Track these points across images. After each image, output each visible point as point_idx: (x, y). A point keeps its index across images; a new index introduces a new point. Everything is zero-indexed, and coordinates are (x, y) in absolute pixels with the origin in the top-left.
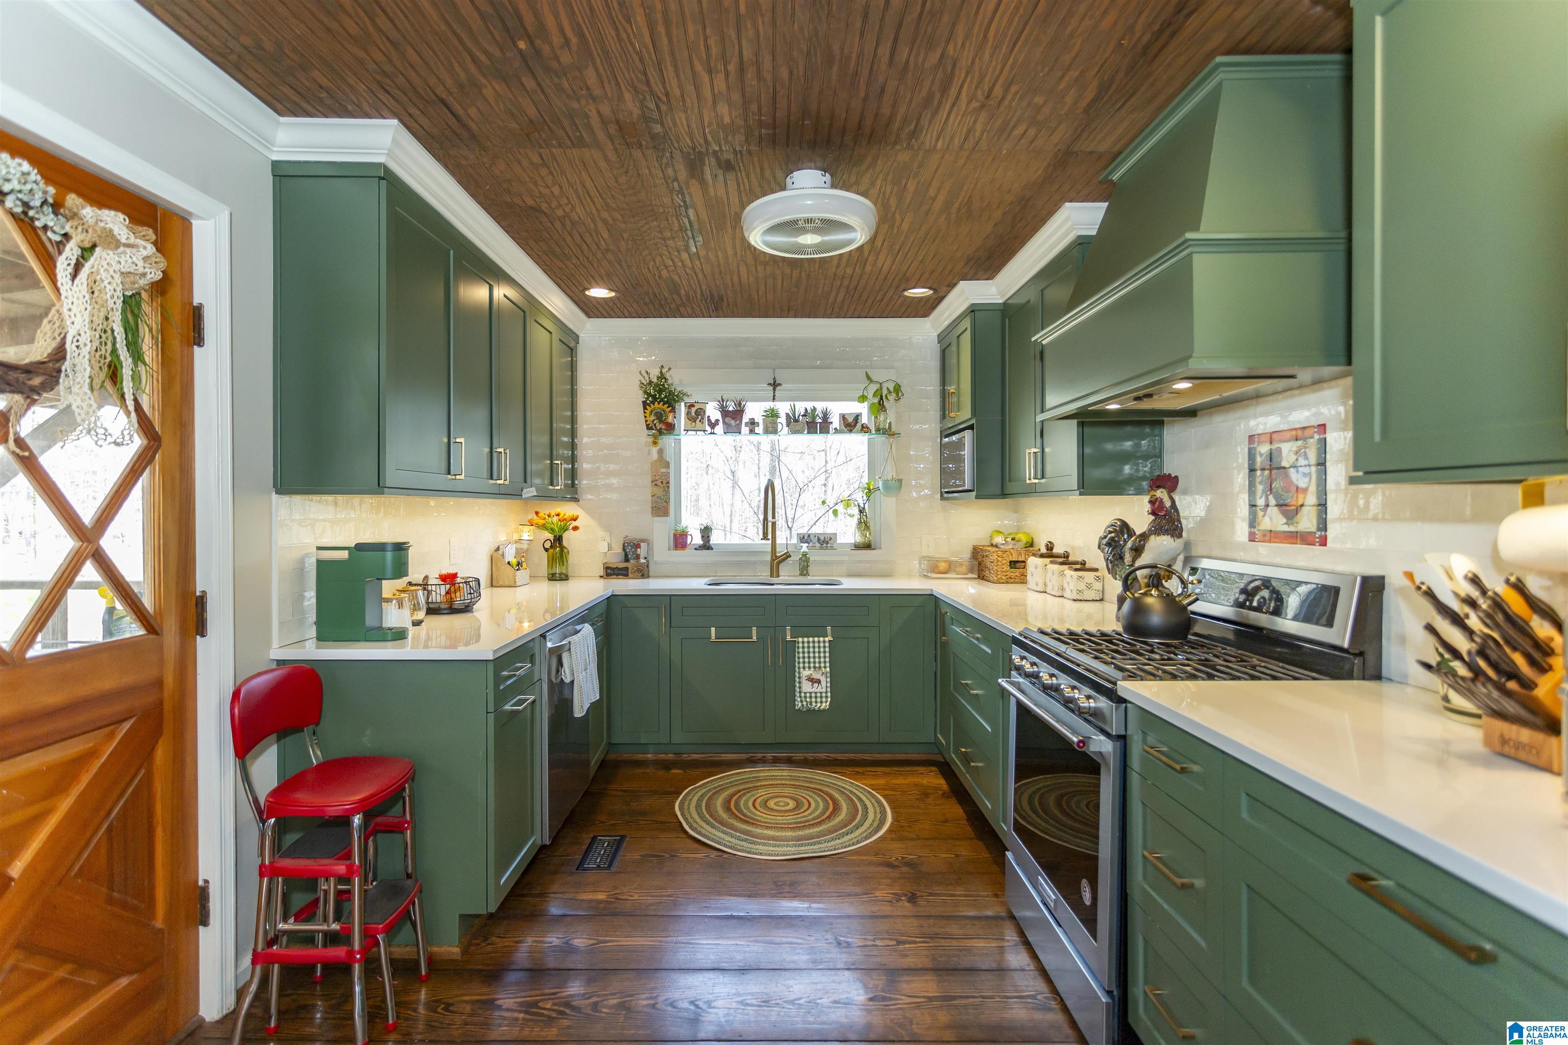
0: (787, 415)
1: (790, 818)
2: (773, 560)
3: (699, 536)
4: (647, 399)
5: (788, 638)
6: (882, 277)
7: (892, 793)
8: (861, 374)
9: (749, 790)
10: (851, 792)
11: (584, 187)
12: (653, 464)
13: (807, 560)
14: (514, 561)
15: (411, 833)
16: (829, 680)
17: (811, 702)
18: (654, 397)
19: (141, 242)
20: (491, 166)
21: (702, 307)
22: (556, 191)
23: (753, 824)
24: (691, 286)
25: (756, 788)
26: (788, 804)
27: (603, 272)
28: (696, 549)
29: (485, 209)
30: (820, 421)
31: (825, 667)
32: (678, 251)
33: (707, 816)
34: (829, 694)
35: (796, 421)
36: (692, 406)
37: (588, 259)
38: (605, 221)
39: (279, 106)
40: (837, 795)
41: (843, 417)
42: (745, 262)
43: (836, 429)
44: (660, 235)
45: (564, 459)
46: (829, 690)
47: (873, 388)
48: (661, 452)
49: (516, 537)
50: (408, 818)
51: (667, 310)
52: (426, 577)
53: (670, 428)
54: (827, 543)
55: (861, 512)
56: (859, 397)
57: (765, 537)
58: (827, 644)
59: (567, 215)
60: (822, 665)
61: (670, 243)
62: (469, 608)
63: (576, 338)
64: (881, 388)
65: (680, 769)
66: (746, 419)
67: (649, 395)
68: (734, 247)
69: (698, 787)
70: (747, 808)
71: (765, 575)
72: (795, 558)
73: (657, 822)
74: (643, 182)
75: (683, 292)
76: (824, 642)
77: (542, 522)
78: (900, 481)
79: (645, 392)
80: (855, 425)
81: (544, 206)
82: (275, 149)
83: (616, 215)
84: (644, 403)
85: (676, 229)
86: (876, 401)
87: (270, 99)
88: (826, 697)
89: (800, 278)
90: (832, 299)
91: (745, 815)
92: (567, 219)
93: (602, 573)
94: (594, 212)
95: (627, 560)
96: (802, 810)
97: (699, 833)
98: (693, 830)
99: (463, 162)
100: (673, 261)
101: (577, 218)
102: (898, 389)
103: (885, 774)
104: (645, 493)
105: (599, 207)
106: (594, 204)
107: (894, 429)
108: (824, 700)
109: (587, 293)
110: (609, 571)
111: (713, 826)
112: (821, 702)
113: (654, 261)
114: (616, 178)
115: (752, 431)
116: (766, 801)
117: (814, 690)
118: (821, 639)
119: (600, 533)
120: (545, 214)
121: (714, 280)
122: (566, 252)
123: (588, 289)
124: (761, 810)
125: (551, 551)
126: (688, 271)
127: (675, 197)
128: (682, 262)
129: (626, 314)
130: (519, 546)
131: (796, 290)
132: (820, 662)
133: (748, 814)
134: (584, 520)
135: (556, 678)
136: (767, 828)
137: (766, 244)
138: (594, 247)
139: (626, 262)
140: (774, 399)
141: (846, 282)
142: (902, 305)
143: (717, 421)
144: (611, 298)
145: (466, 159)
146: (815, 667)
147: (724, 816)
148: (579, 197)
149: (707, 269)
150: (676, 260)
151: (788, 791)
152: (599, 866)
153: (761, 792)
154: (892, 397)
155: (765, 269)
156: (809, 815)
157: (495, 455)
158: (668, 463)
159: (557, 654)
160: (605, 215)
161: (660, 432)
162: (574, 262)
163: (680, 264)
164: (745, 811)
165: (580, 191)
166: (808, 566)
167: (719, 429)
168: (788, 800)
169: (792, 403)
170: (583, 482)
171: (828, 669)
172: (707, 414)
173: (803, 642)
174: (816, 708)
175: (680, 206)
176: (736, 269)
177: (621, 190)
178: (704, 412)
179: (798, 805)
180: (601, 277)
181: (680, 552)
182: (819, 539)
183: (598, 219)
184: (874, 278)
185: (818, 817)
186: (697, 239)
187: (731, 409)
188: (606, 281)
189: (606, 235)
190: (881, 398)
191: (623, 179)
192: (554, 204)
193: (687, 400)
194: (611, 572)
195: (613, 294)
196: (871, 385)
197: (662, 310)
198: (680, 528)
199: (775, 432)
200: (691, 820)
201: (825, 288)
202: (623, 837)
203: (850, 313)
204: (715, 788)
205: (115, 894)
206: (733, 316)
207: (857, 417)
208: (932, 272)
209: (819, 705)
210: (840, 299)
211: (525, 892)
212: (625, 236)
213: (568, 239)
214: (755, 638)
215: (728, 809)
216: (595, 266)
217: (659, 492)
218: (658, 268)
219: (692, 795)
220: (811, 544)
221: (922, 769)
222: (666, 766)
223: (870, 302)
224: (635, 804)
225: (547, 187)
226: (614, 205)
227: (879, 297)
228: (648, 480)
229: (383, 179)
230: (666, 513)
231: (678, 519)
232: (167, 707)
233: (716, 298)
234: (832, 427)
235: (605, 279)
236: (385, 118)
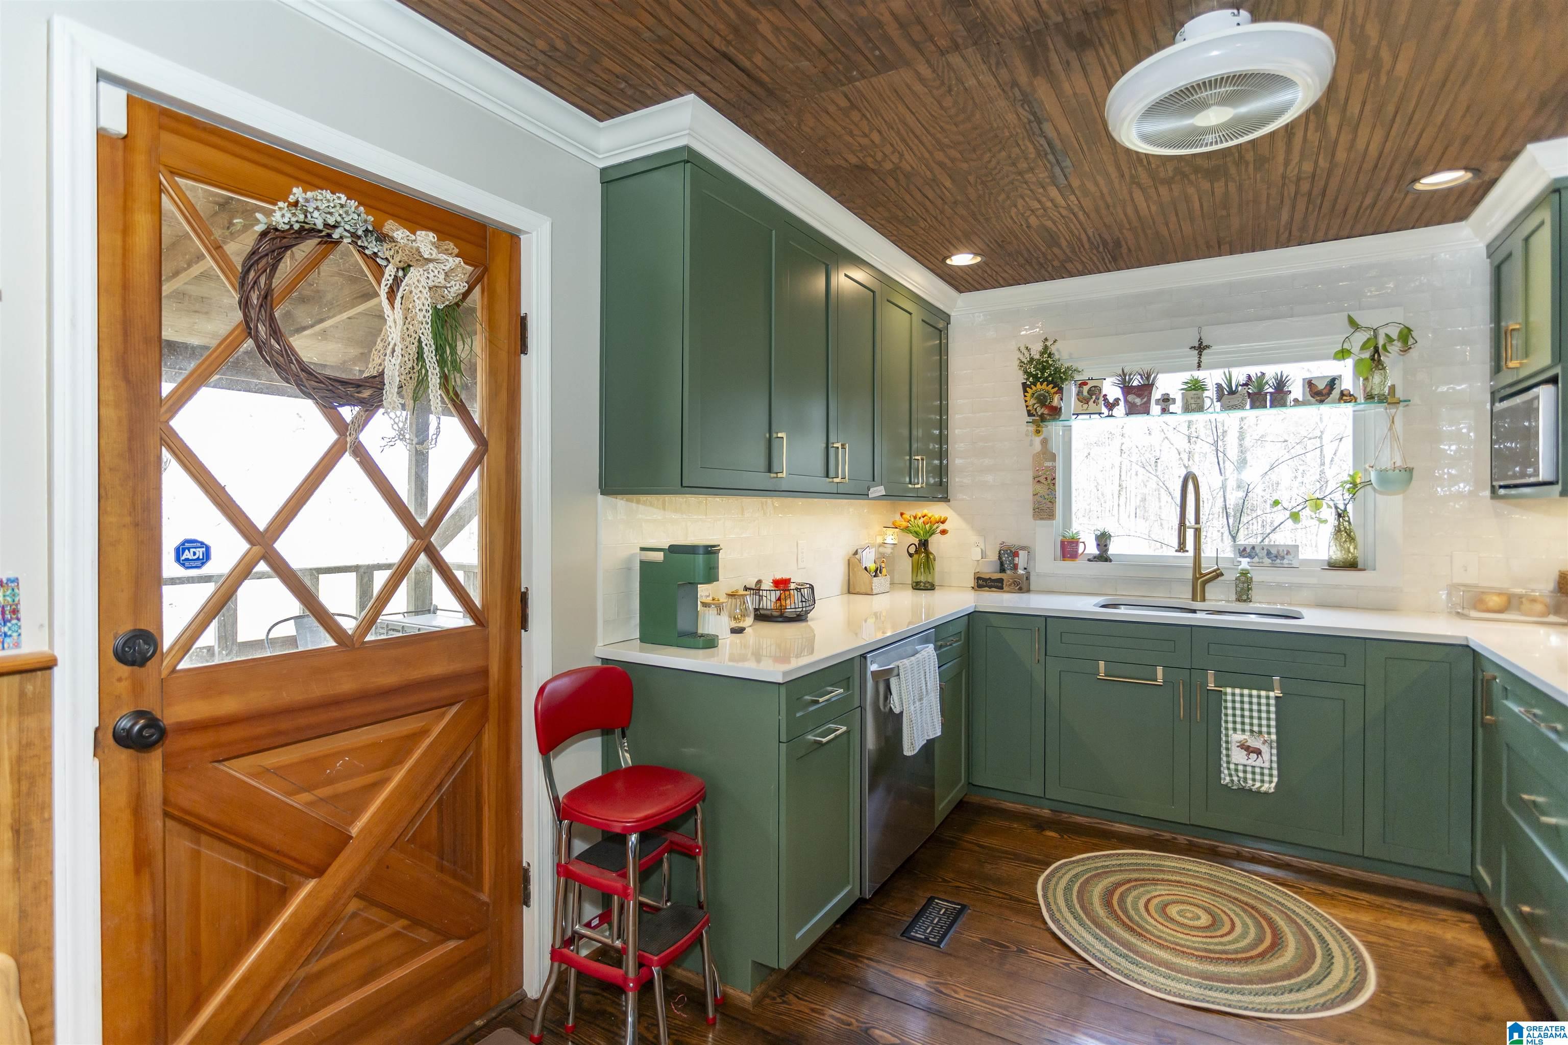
0: (1219, 386)
1: (1196, 941)
2: (1195, 579)
3: (1094, 543)
4: (1027, 379)
5: (1211, 686)
6: (1368, 165)
7: (1382, 941)
8: (1341, 319)
9: (1144, 882)
10: (1307, 923)
11: (905, 123)
12: (1036, 456)
13: (1249, 581)
14: (872, 566)
15: (704, 859)
16: (1274, 751)
17: (1245, 779)
18: (1035, 377)
19: (443, 257)
20: (799, 124)
21: (1095, 258)
22: (876, 137)
23: (1140, 935)
24: (1072, 232)
25: (1155, 882)
26: (1199, 918)
27: (959, 233)
28: (1089, 560)
29: (811, 179)
30: (1271, 390)
31: (1269, 733)
32: (1043, 187)
33: (1077, 907)
34: (1275, 772)
35: (1232, 392)
36: (1084, 383)
37: (936, 218)
38: (941, 165)
39: (595, 111)
40: (1281, 923)
41: (1310, 384)
42: (1139, 185)
43: (1296, 400)
44: (1012, 169)
45: (929, 454)
46: (1275, 765)
47: (1361, 338)
48: (1045, 442)
49: (879, 540)
50: (700, 843)
51: (1050, 269)
52: (759, 582)
53: (1055, 412)
54: (1283, 558)
55: (1339, 515)
56: (1336, 353)
57: (1182, 547)
58: (1272, 702)
59: (897, 168)
60: (1264, 729)
61: (1028, 176)
62: (803, 618)
63: (947, 318)
64: (1376, 336)
65: (1056, 832)
66: (1156, 395)
67: (1029, 374)
68: (1118, 167)
69: (1074, 862)
70: (1136, 910)
71: (1184, 596)
72: (1230, 576)
73: (1011, 898)
74: (973, 98)
75: (1064, 244)
76: (1268, 698)
77: (904, 524)
78: (1410, 471)
79: (1026, 372)
80: (1329, 393)
81: (869, 161)
82: (600, 156)
83: (953, 153)
84: (1024, 385)
85: (1033, 156)
86: (1367, 355)
87: (585, 105)
88: (1271, 775)
89: (1226, 194)
90: (1285, 216)
91: (1130, 918)
92: (898, 171)
93: (972, 583)
94: (927, 155)
95: (1002, 570)
96: (1219, 933)
97: (1061, 928)
98: (1053, 921)
99: (772, 127)
100: (1039, 202)
101: (909, 168)
102: (1406, 335)
103: (1373, 907)
104: (1025, 492)
105: (930, 148)
106: (923, 144)
107: (1399, 394)
108: (1267, 778)
109: (948, 262)
110: (981, 582)
111: (1082, 924)
112: (1262, 781)
113: (1016, 206)
114: (939, 103)
115: (1164, 411)
116: (1166, 905)
117: (1250, 762)
118: (1263, 693)
119: (972, 537)
120: (873, 170)
121: (1101, 218)
122: (910, 215)
123: (949, 257)
124: (1156, 916)
125: (916, 556)
126: (1064, 212)
127: (1020, 110)
128: (1052, 201)
129: (1002, 282)
130: (881, 550)
131: (1224, 213)
132: (1260, 725)
133: (1136, 918)
134: (954, 522)
135: (885, 706)
136: (1161, 946)
137: (1147, 138)
138: (939, 202)
139: (983, 215)
140: (1199, 366)
141: (1305, 187)
142: (1412, 207)
143: (1117, 401)
144: (977, 264)
145: (773, 122)
146: (1252, 731)
147: (1101, 912)
148: (903, 140)
149: (1087, 203)
150: (1044, 199)
151: (1205, 898)
152: (927, 939)
153: (1161, 889)
154: (1395, 348)
155: (1171, 190)
156: (1230, 943)
157: (832, 452)
158: (1054, 455)
159: (884, 678)
160: (940, 156)
161: (1043, 418)
162: (923, 226)
163: (1049, 204)
164: (1132, 913)
165: (903, 131)
166: (1249, 589)
167: (1120, 410)
168: (1200, 912)
169: (1227, 371)
170: (956, 480)
171: (1274, 737)
172: (1104, 392)
173: (1233, 695)
174: (1254, 788)
175: (1030, 122)
176: (1127, 197)
177: (950, 117)
178: (1100, 390)
179: (1215, 923)
180: (958, 239)
181: (1068, 564)
182: (1269, 553)
183: (933, 165)
184: (1355, 169)
185: (1244, 950)
186: (1063, 164)
187: (1135, 383)
188: (964, 242)
189: (948, 184)
190: (1376, 350)
191: (948, 102)
192: (879, 156)
193: (1078, 377)
194: (983, 583)
195: (979, 259)
196: (1357, 334)
197: (1043, 271)
198: (1069, 534)
199: (1200, 408)
200: (1054, 907)
201: (1271, 202)
202: (964, 907)
203: (1321, 234)
204: (1097, 868)
205: (445, 863)
206: (1140, 266)
207: (1333, 383)
208: (1466, 140)
209: (1258, 784)
210: (1299, 216)
211: (838, 947)
212: (972, 179)
213: (907, 197)
214: (1160, 681)
215: (1107, 902)
216: (947, 226)
217: (1042, 490)
218: (1022, 215)
219: (1063, 871)
220: (1256, 559)
221: (1444, 913)
222: (1040, 824)
223: (1352, 211)
224: (989, 867)
225: (866, 135)
226: (946, 141)
227: (1368, 201)
228: (1028, 476)
229: (688, 162)
230: (1051, 515)
231: (1067, 522)
232: (493, 694)
233: (1111, 245)
234: (1292, 397)
235: (964, 241)
236: (682, 96)
